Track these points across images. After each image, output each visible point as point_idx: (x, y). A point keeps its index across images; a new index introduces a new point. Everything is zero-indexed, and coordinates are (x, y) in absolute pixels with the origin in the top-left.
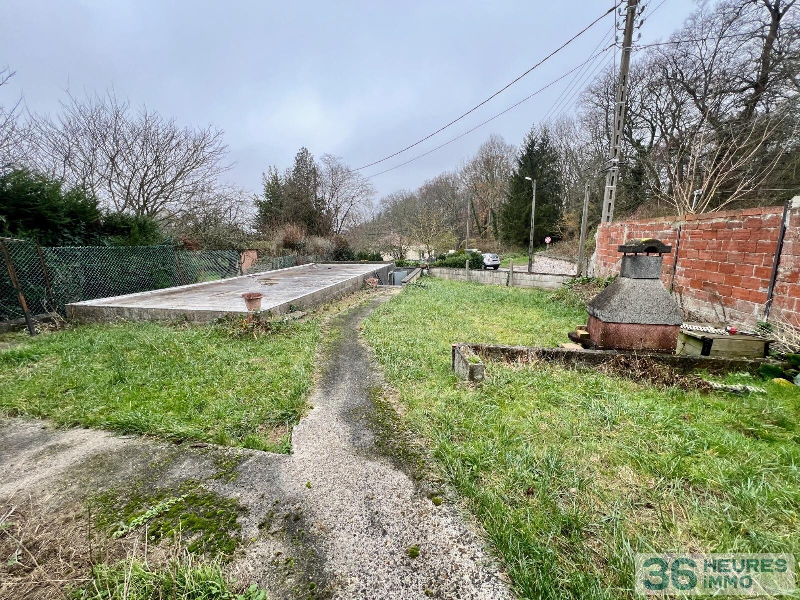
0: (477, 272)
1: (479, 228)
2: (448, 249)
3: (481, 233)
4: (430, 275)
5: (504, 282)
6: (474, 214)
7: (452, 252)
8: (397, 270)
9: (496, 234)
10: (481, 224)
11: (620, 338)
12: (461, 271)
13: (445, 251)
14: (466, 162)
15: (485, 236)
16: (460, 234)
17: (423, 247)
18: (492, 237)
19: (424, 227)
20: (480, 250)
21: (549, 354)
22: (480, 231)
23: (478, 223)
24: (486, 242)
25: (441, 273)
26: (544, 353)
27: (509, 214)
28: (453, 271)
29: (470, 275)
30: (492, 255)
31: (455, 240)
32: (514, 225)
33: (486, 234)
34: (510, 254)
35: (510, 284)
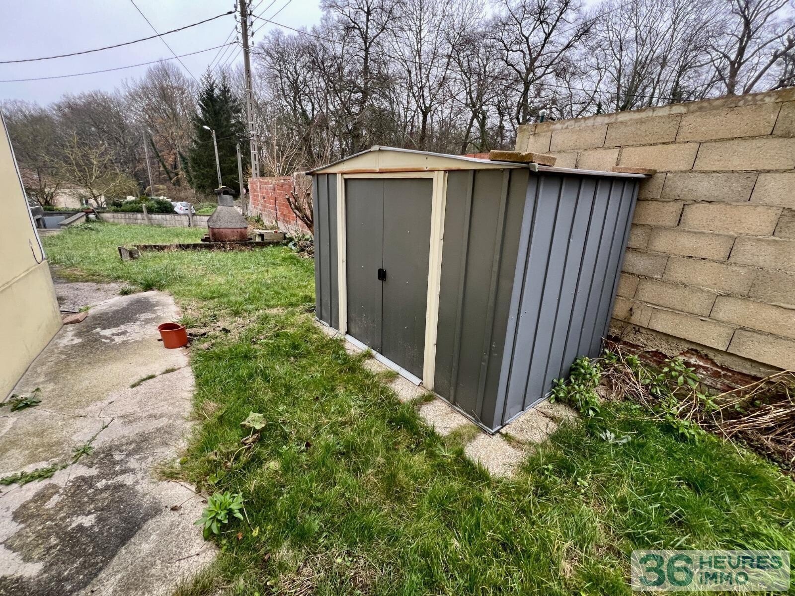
0: (157, 216)
1: (168, 173)
2: (125, 194)
3: (171, 179)
4: (99, 220)
5: (186, 224)
6: (157, 156)
7: (130, 198)
8: (45, 215)
9: (190, 181)
10: (169, 168)
11: (221, 236)
12: (139, 216)
13: (121, 198)
14: (129, 85)
15: (178, 183)
16: (140, 177)
17: (83, 191)
18: (185, 184)
19: (78, 165)
20: (171, 197)
21: (183, 245)
22: (169, 176)
23: (164, 166)
24: (180, 191)
25: (114, 218)
26: (180, 245)
27: (197, 161)
28: (131, 215)
29: (150, 219)
30: (184, 203)
31: (132, 184)
32: (205, 173)
33: (178, 180)
34: (207, 203)
35: (192, 225)
